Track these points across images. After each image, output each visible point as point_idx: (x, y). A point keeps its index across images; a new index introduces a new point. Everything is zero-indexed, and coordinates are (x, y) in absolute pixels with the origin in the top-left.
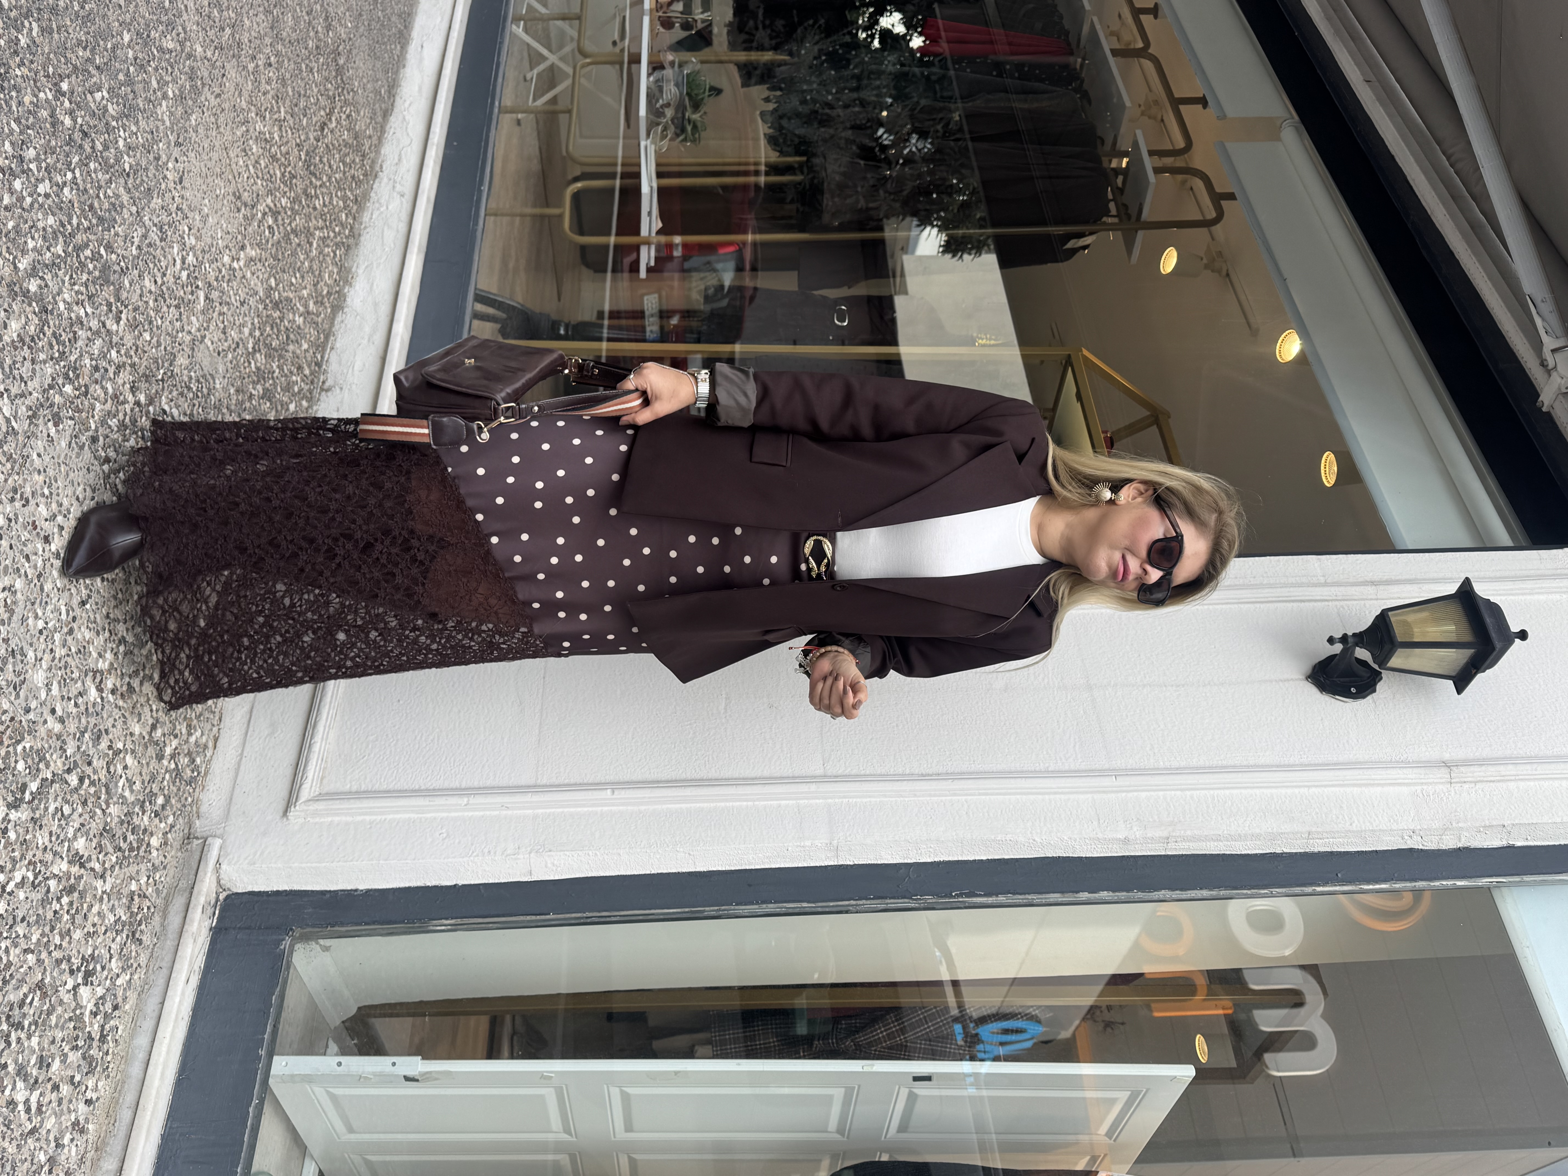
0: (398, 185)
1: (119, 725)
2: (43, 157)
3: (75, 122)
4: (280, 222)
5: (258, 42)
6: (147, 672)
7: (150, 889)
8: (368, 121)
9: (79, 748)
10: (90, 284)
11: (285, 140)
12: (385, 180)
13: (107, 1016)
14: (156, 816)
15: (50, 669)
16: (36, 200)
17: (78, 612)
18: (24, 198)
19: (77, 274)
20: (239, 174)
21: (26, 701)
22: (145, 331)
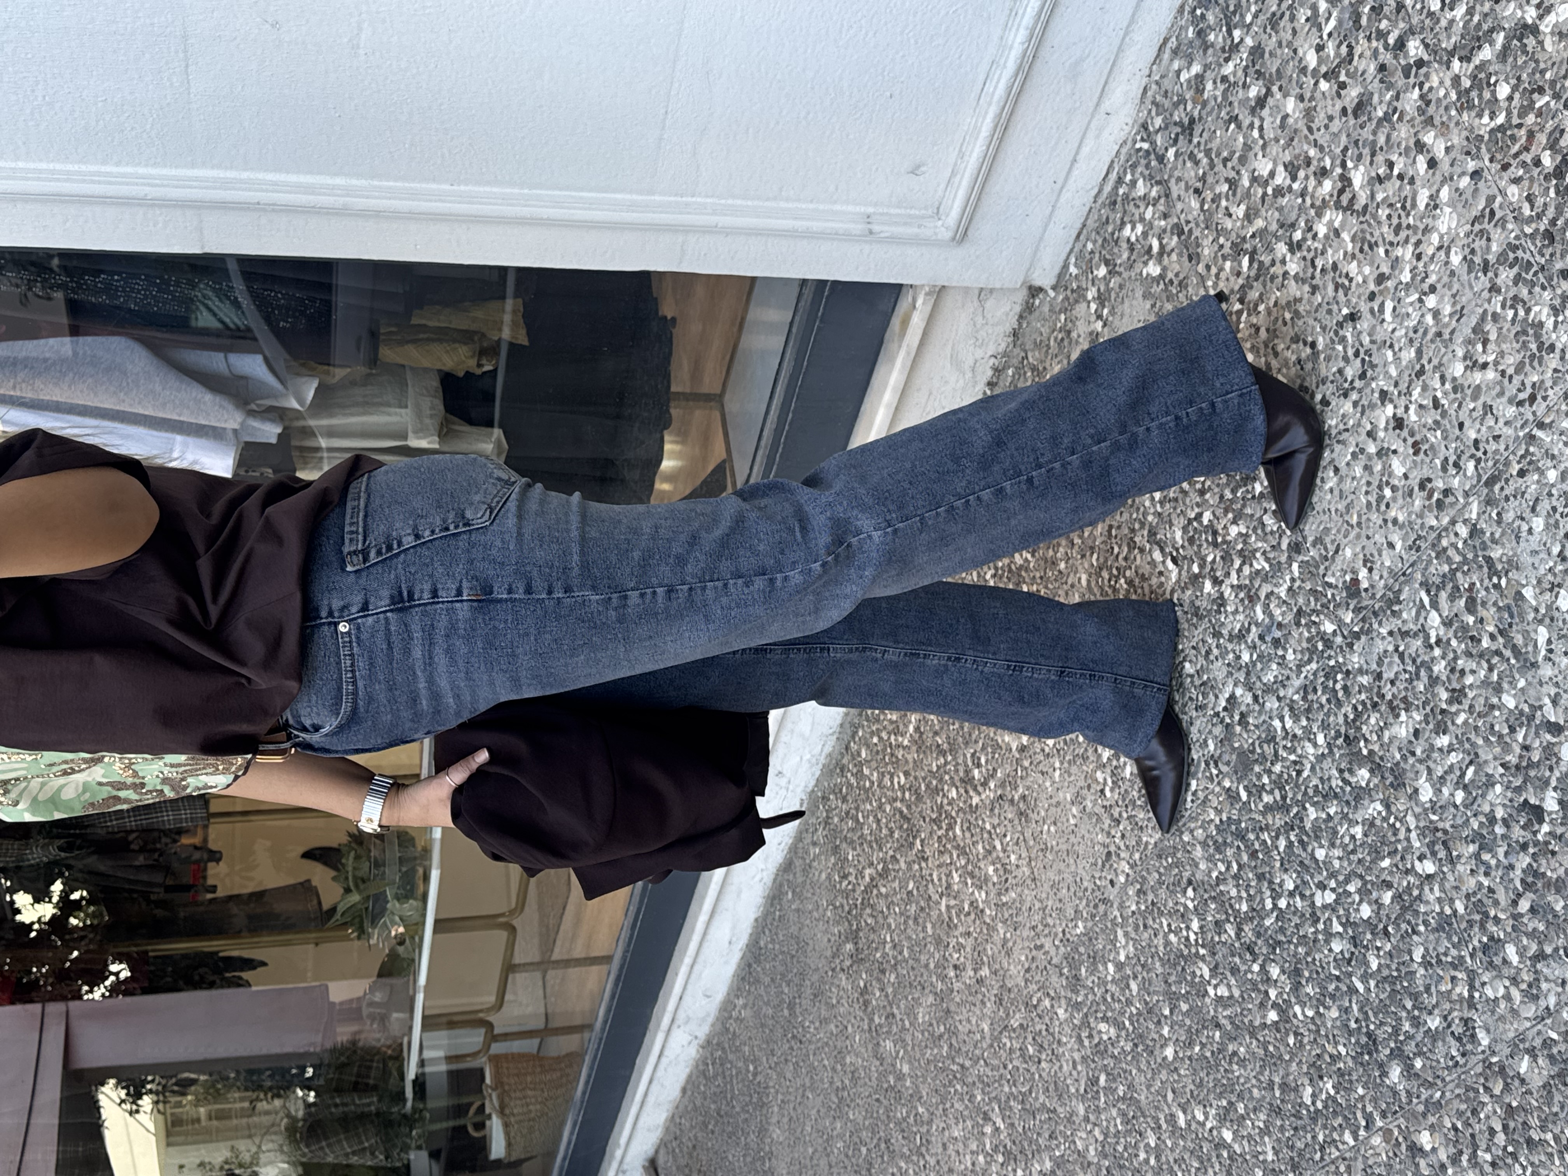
1: (1320, 119)
2: (1320, 937)
3: (1263, 967)
4: (961, 769)
5: (971, 999)
6: (1260, 192)
8: (815, 864)
9: (1397, 97)
10: (1270, 758)
11: (944, 870)
12: (799, 790)
15: (1427, 230)
16: (1339, 883)
17: (1364, 307)
18: (1359, 891)
19: (1290, 776)
20: (1017, 844)
21: (1476, 190)
22: (1192, 676)
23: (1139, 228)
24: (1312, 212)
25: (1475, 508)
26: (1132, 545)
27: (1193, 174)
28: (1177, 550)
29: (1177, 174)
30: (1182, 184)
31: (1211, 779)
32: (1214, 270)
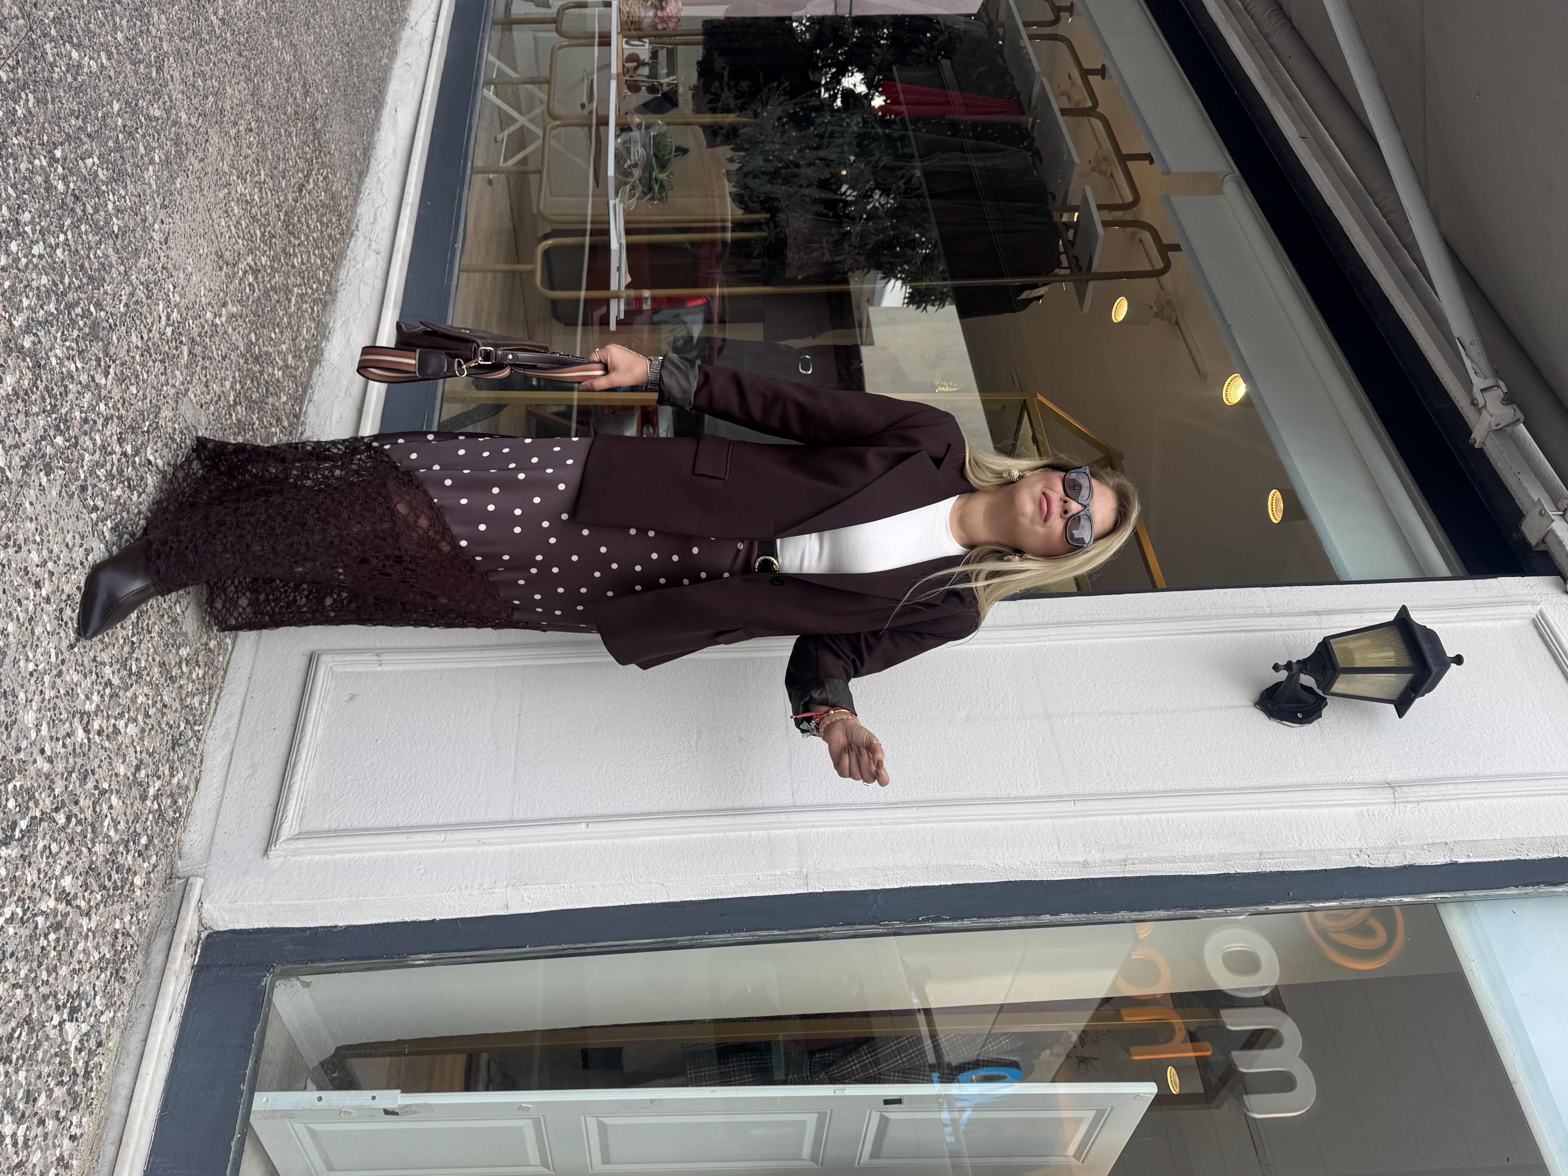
0: (373, 243)
1: (105, 764)
2: (37, 220)
3: (68, 186)
4: (260, 280)
5: (240, 109)
6: (131, 714)
7: (133, 928)
8: (344, 182)
9: (66, 787)
10: (80, 340)
11: (265, 201)
12: (361, 239)
13: (91, 1053)
14: (139, 856)
15: (40, 710)
16: (31, 261)
17: (67, 655)
18: (19, 259)
19: (68, 330)
20: (222, 234)
21: (17, 741)
22: (131, 384)
23: (194, 676)
24: (102, 708)
27: (169, 716)
28: (149, 470)
29: (178, 715)
30: (174, 709)
32: (150, 659)
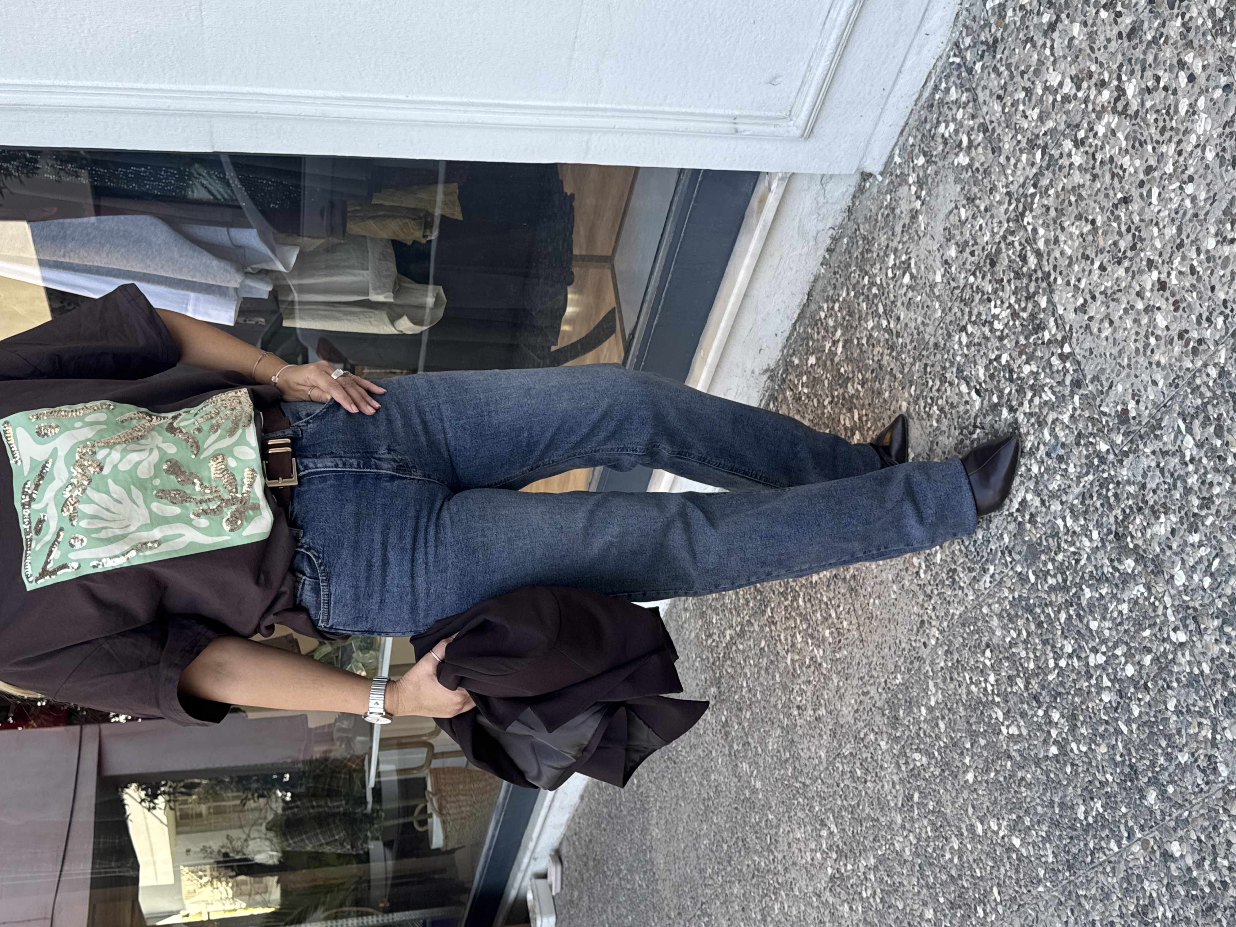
2: (1093, 690)
3: (1046, 712)
5: (811, 732)
6: (1051, 99)
8: (686, 625)
9: (1163, 25)
10: (1054, 549)
11: (789, 632)
15: (1186, 132)
16: (1108, 648)
17: (1135, 192)
18: (1125, 655)
19: (1070, 563)
21: (1227, 100)
23: (952, 127)
24: (1093, 116)
25: (1223, 354)
26: (943, 379)
27: (996, 83)
28: (980, 384)
29: (983, 83)
30: (987, 92)
31: (1007, 566)
32: (1013, 161)
